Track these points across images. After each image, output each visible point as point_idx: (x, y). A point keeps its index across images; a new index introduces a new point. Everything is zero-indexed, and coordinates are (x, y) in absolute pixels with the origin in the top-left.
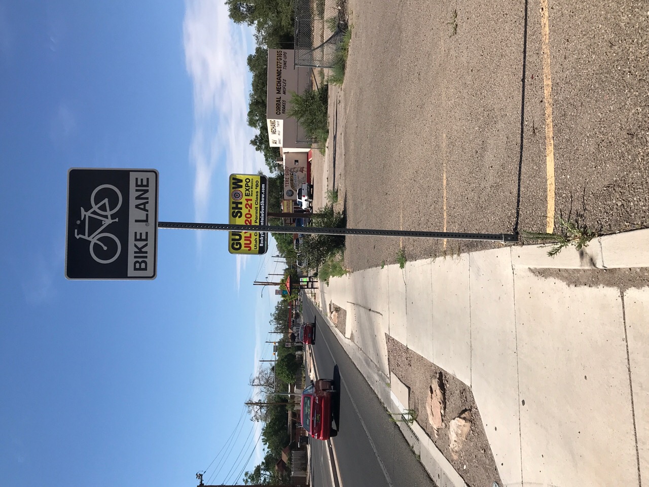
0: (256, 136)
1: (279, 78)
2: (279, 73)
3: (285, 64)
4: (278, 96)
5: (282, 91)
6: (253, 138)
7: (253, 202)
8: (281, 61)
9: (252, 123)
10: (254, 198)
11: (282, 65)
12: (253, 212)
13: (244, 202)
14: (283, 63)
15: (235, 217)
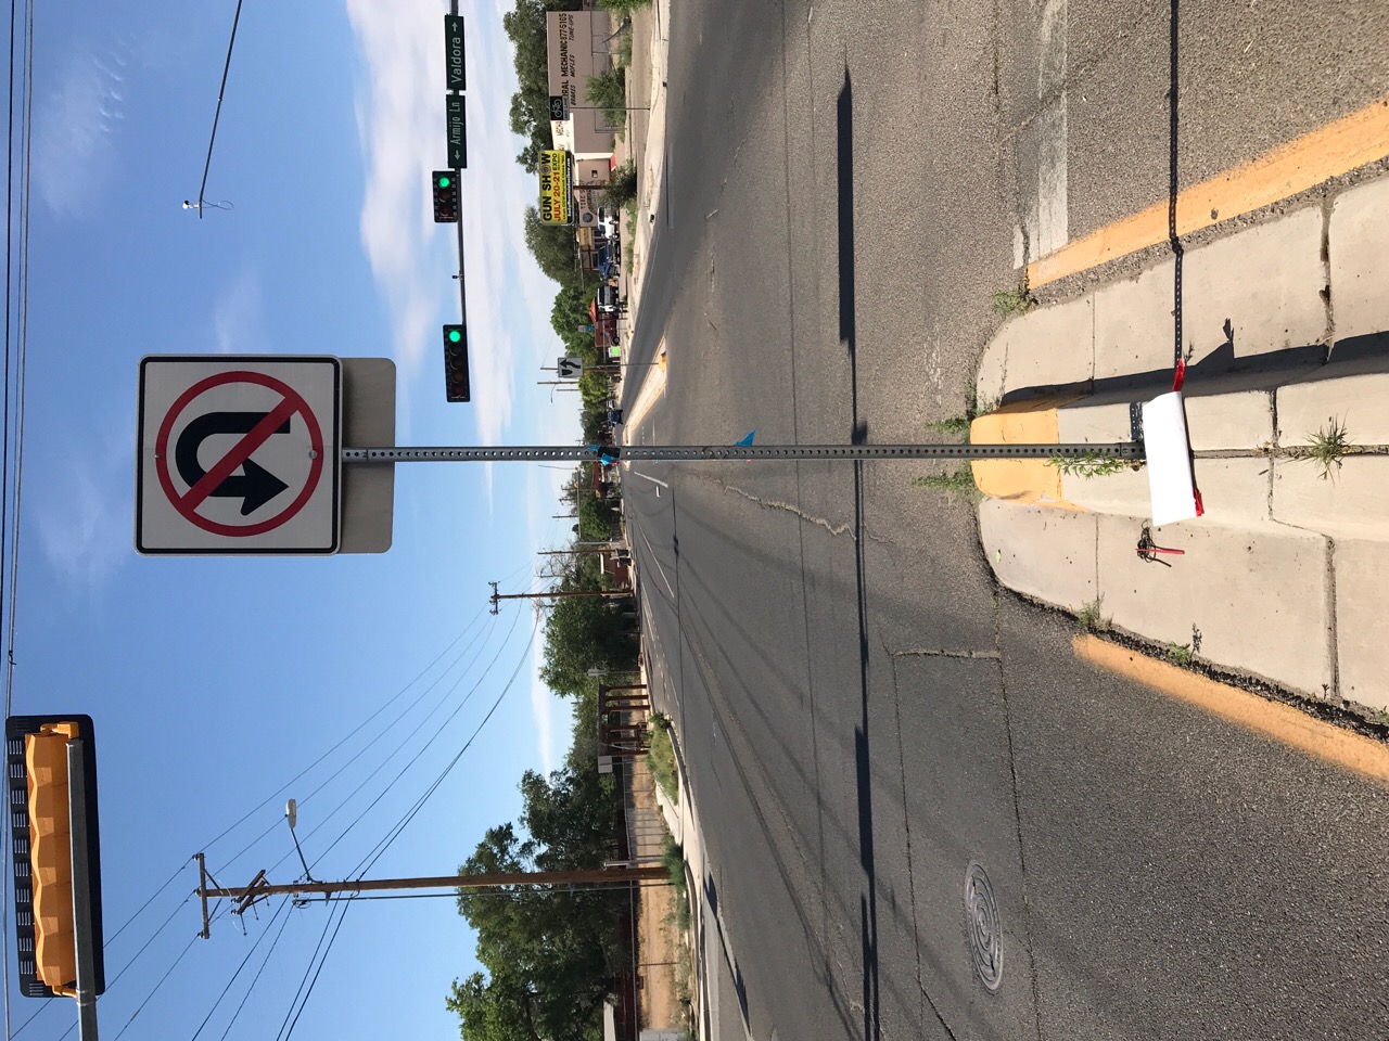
0: (526, 149)
1: (564, 54)
2: (564, 47)
3: (571, 33)
4: (565, 79)
5: (569, 73)
6: (521, 152)
7: (560, 176)
8: (567, 29)
9: (518, 127)
10: (561, 171)
11: (568, 33)
12: (560, 184)
13: (553, 176)
14: (568, 32)
15: (545, 189)
